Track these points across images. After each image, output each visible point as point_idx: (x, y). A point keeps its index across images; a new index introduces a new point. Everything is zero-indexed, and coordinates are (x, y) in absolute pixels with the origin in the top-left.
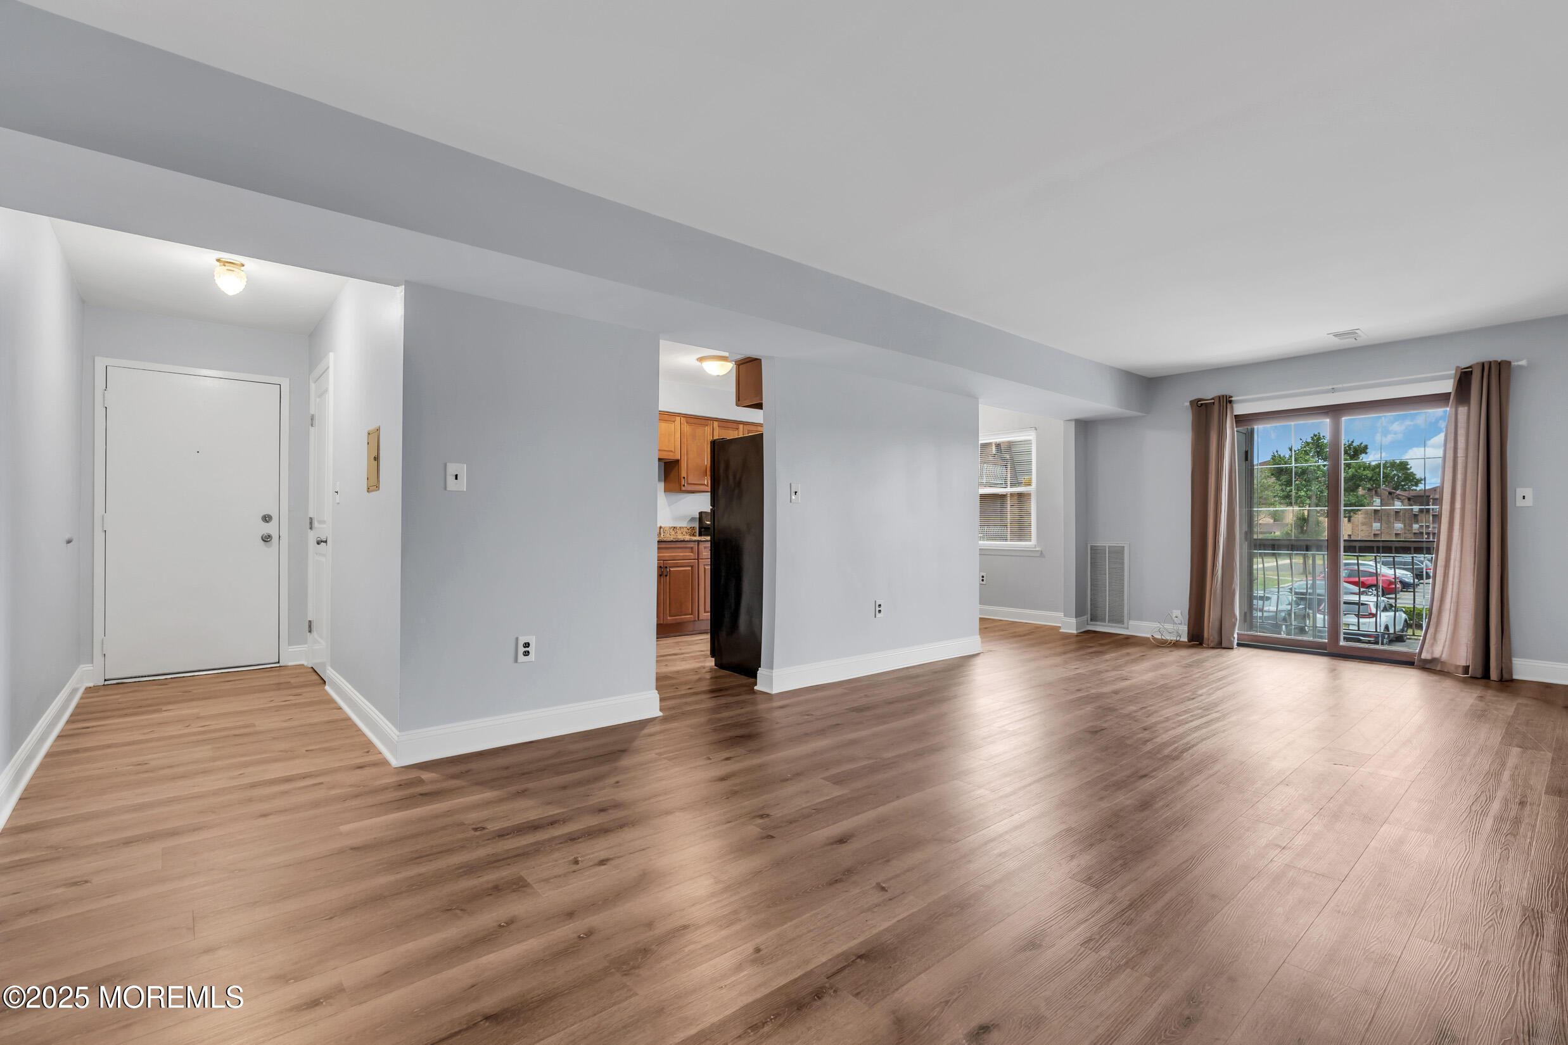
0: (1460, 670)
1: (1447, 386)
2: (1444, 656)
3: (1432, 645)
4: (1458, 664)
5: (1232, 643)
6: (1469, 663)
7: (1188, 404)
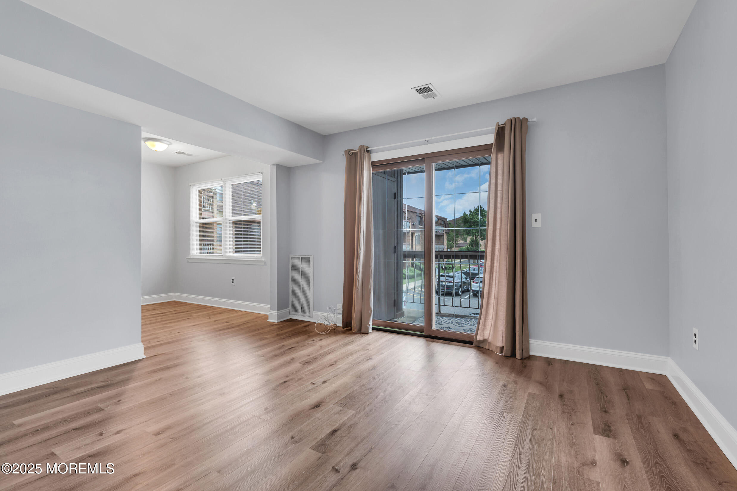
0: (499, 350)
1: (490, 139)
2: (490, 338)
3: (483, 330)
4: (497, 345)
5: (367, 329)
6: (504, 345)
7: (344, 153)
